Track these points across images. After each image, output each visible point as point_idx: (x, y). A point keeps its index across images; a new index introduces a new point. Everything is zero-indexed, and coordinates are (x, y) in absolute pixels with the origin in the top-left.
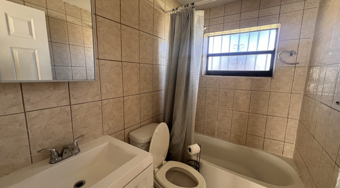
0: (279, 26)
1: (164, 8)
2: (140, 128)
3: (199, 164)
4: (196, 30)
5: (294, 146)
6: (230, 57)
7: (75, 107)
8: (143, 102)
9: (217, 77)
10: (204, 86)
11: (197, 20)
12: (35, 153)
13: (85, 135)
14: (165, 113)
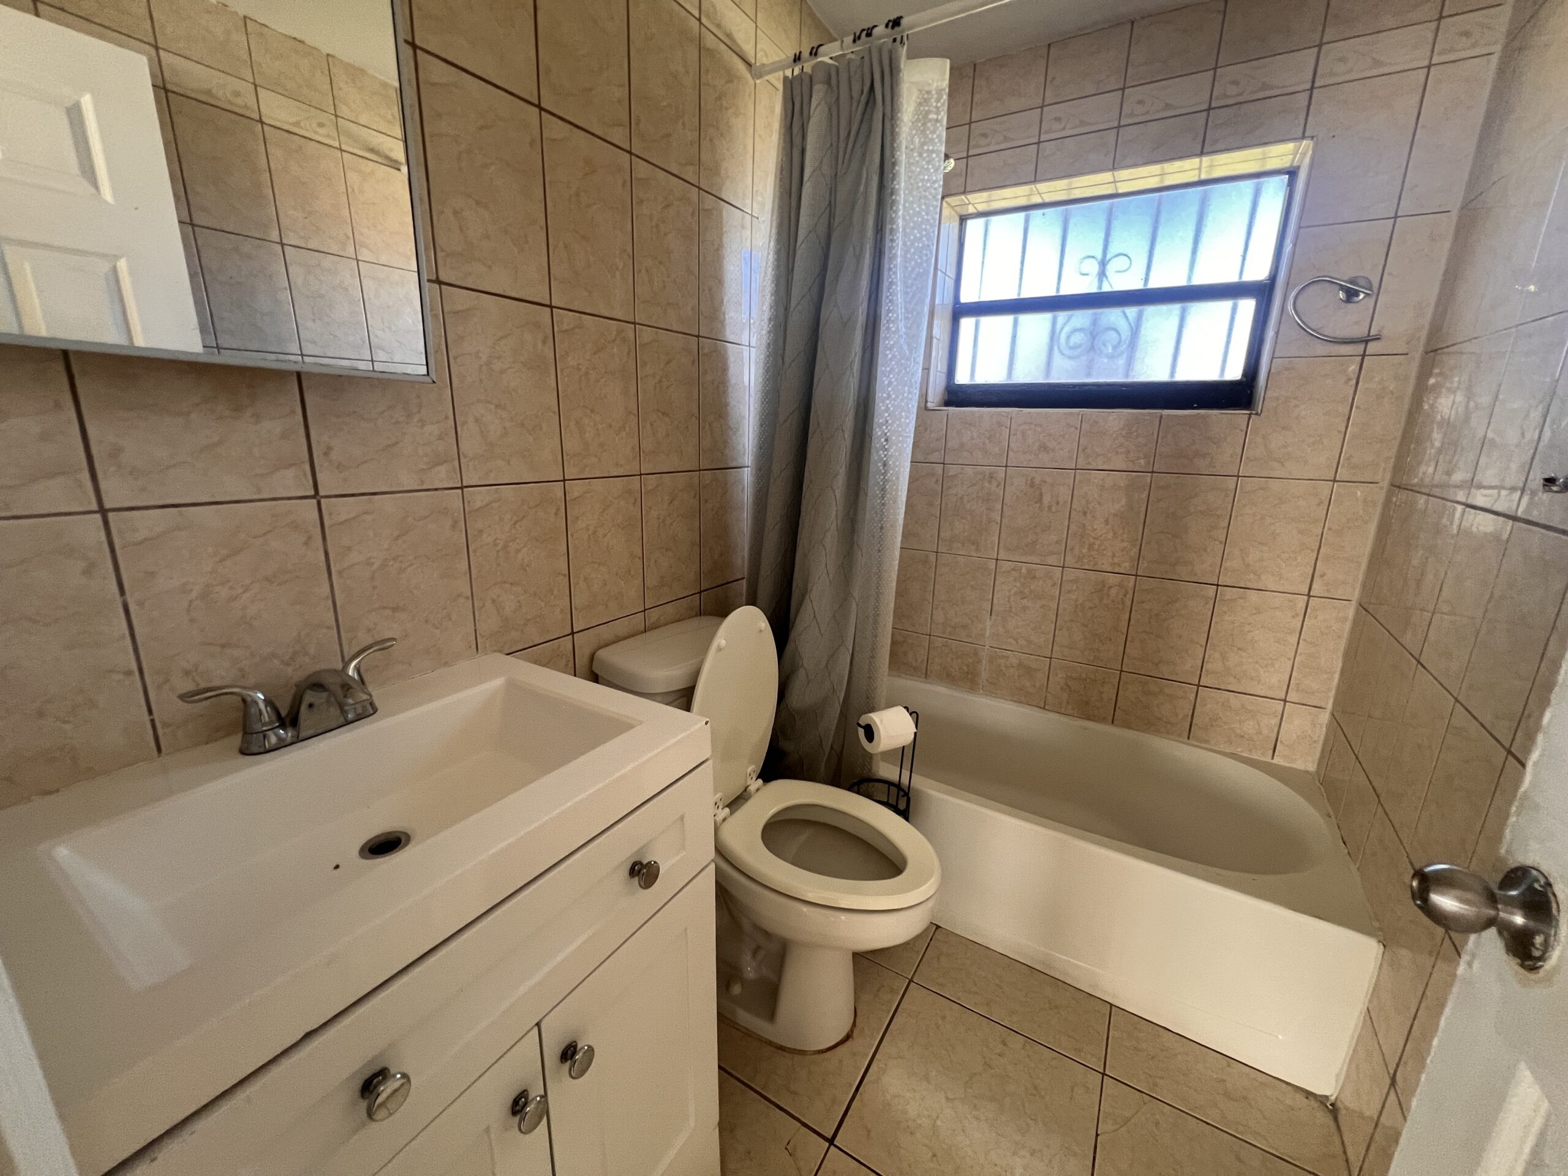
0: (1304, 154)
1: (748, 49)
2: (644, 635)
3: (907, 794)
4: (909, 164)
5: (1325, 717)
6: (1062, 316)
7: (339, 511)
8: (654, 513)
9: (999, 414)
10: (936, 457)
11: (917, 112)
12: (169, 707)
13: (393, 639)
14: (758, 574)
